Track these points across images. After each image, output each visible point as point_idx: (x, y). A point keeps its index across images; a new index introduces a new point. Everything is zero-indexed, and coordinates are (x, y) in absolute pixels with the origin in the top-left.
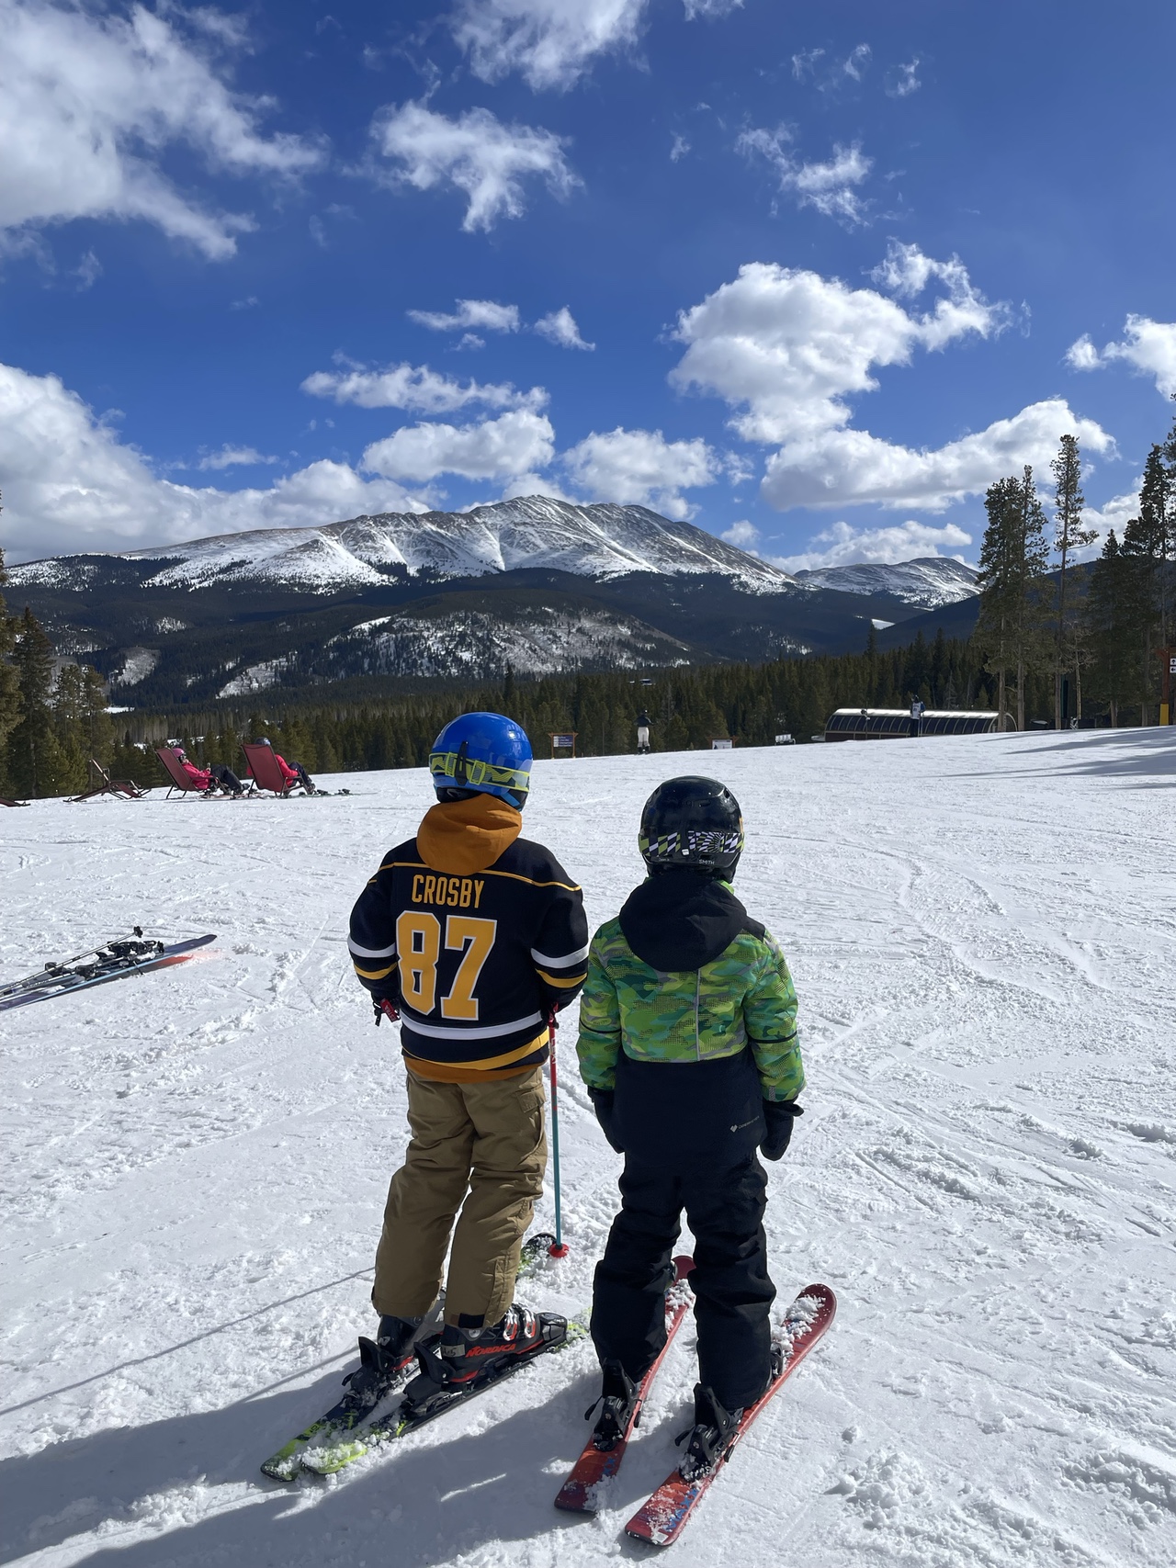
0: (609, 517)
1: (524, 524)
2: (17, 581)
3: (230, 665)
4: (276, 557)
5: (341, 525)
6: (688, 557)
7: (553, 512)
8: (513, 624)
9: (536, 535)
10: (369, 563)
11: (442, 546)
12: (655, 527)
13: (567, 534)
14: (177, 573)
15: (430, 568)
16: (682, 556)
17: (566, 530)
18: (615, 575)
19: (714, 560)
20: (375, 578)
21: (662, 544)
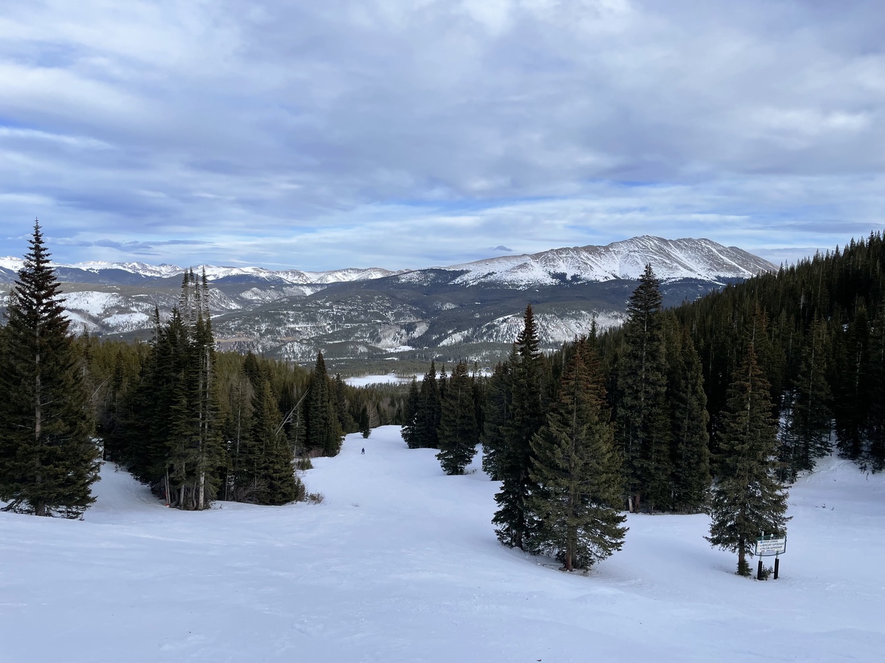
0: (686, 246)
1: (634, 251)
2: (403, 280)
3: (451, 332)
4: (507, 271)
5: (541, 254)
6: (726, 268)
7: (653, 244)
8: (562, 319)
9: (639, 257)
10: (550, 273)
11: (587, 264)
12: (712, 251)
13: (655, 257)
14: (466, 277)
15: (578, 275)
16: (723, 267)
17: (656, 255)
18: (673, 280)
19: (743, 270)
20: (549, 281)
21: (713, 261)
